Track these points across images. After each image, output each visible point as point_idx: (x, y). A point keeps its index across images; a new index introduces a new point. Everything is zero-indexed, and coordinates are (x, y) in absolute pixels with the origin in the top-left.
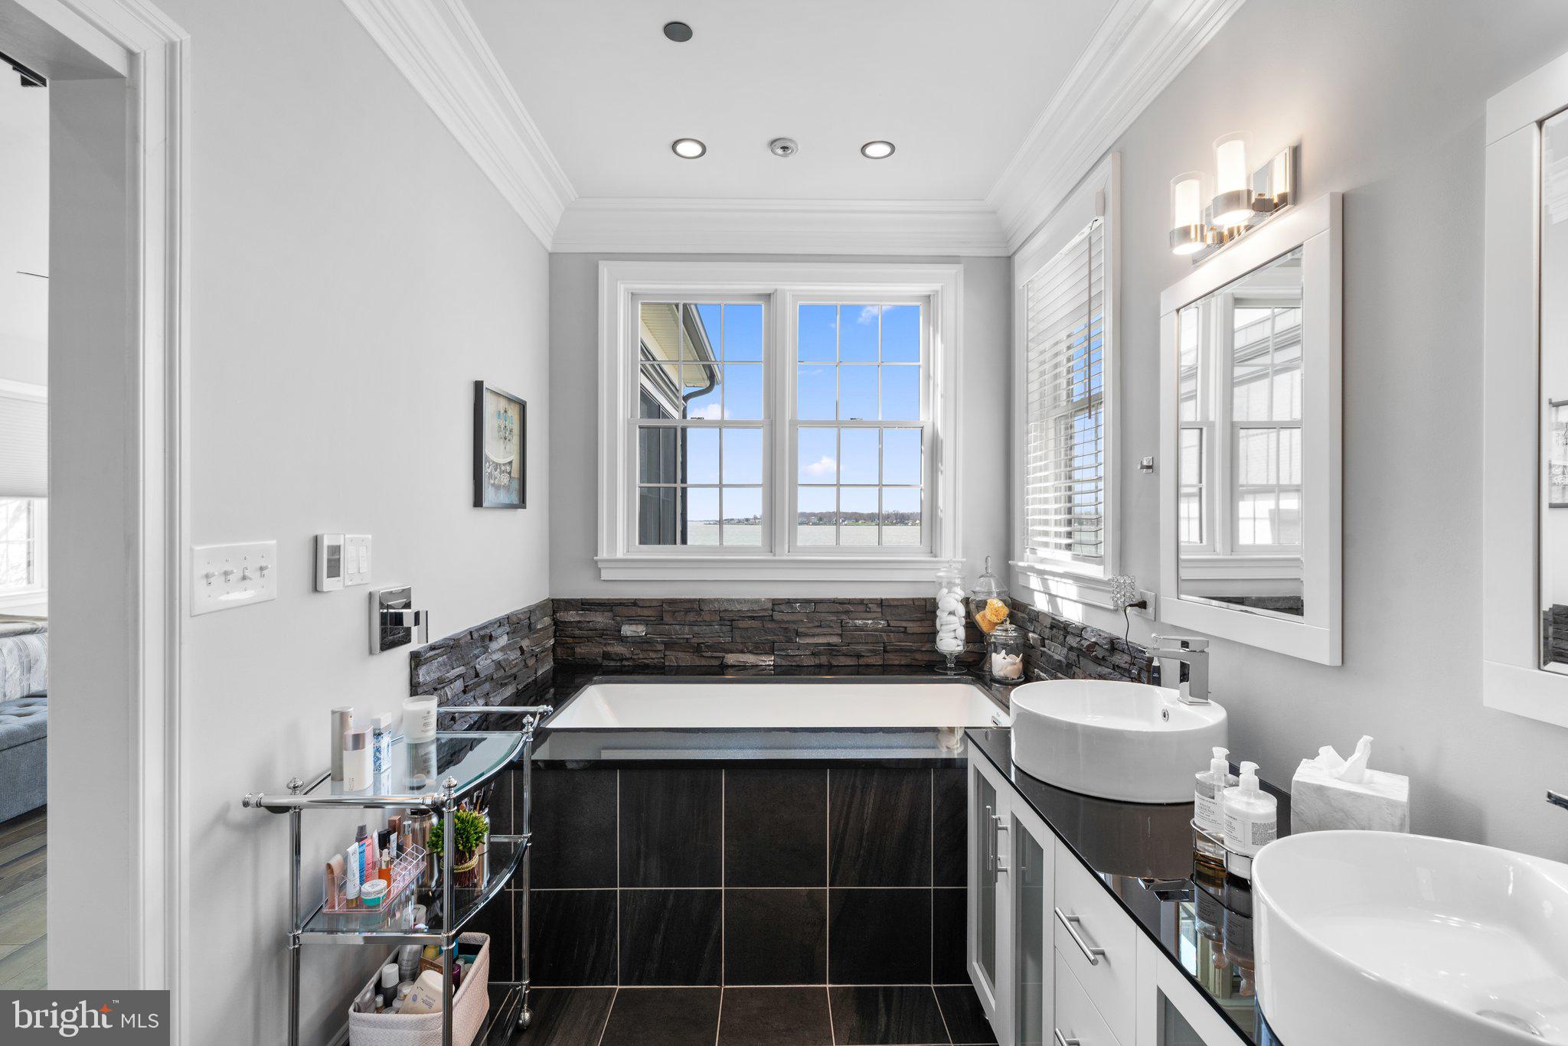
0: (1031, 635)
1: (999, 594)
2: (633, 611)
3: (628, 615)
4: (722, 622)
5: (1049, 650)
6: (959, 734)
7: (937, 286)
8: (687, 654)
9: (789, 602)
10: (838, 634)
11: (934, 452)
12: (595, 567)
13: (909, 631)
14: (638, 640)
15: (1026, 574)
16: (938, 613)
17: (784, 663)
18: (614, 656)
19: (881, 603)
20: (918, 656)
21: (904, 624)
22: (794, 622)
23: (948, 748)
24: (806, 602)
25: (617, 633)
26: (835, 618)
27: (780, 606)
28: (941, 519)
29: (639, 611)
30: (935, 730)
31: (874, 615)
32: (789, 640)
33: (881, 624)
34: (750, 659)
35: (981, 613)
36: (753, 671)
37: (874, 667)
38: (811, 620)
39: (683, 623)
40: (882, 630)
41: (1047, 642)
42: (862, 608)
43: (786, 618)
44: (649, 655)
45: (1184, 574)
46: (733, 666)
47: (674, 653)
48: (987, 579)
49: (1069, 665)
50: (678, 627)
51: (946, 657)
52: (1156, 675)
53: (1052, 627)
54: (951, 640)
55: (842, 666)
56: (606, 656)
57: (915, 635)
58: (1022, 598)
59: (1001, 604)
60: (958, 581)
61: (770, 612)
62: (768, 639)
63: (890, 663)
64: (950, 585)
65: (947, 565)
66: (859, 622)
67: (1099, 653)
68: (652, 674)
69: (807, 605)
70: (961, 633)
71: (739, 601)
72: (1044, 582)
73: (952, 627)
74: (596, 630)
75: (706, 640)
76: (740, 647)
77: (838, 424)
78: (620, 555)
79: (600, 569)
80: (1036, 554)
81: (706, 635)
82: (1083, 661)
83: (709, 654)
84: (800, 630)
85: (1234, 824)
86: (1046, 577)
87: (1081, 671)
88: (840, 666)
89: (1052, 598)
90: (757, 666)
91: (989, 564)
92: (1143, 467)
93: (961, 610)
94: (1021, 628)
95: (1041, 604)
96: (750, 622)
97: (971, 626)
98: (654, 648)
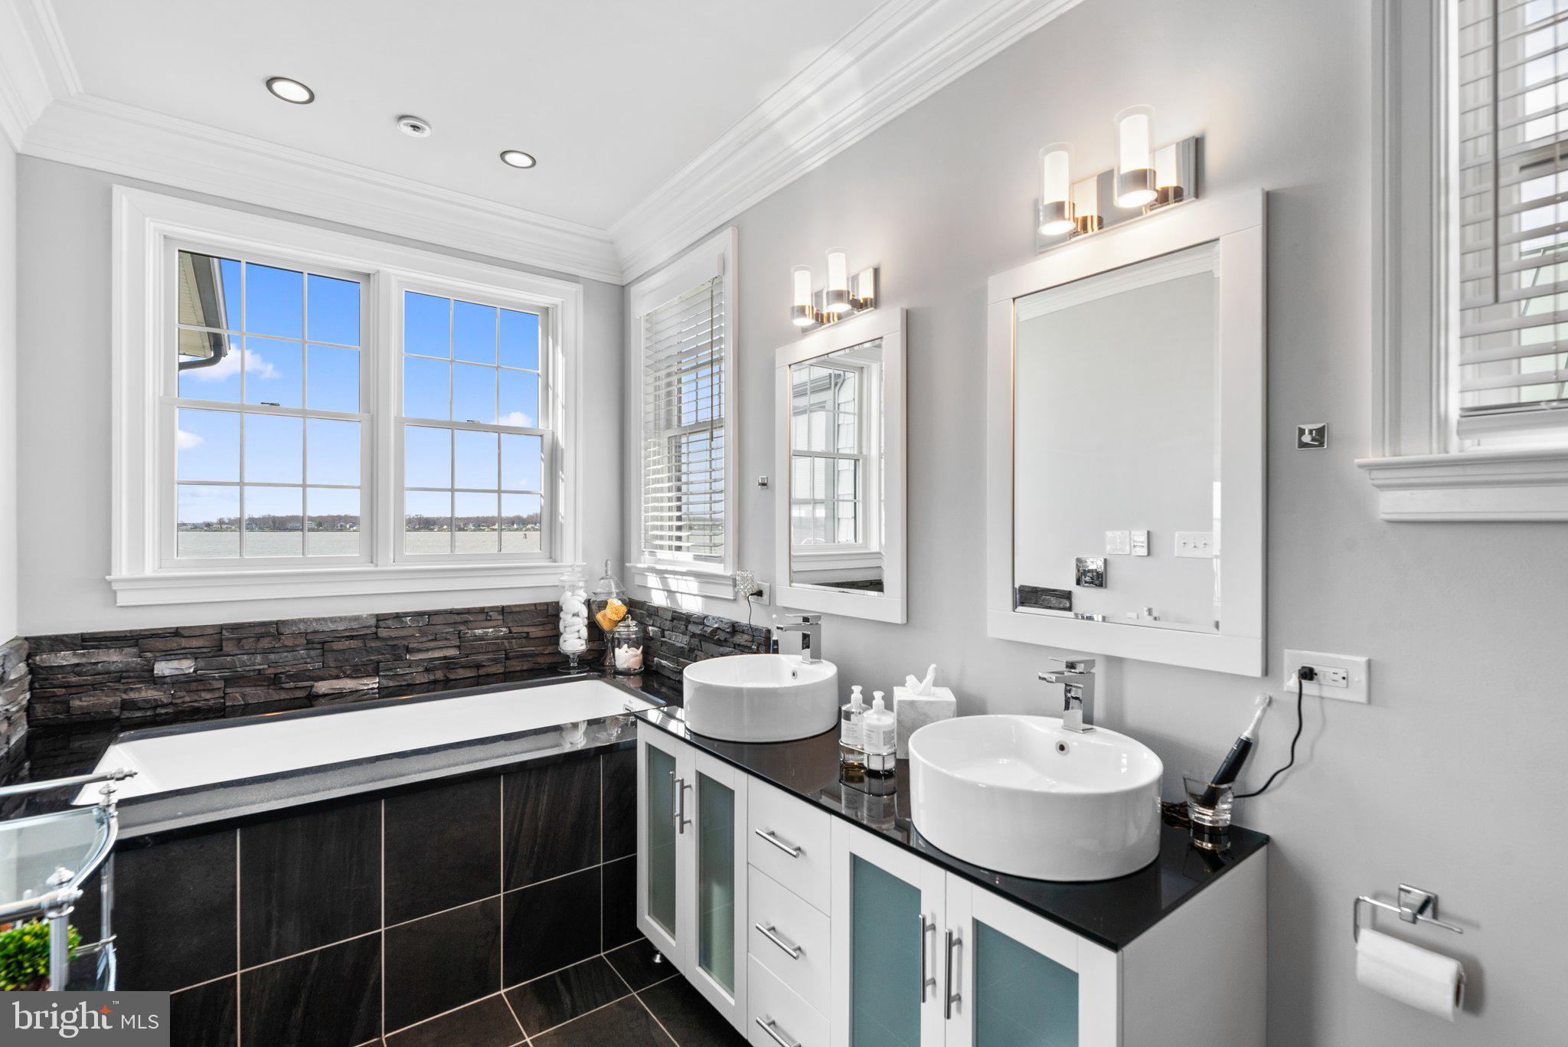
0: (650, 628)
1: (617, 594)
2: (173, 643)
3: (164, 648)
4: (310, 646)
5: (670, 639)
6: (583, 727)
7: (557, 301)
8: (259, 688)
9: (398, 616)
10: (455, 646)
11: (553, 460)
12: (110, 591)
13: (532, 635)
14: (182, 679)
15: (644, 575)
16: (562, 615)
17: (391, 684)
18: (141, 705)
19: (503, 610)
20: (540, 660)
21: (526, 629)
22: (403, 638)
23: (571, 743)
24: (420, 614)
25: (146, 674)
26: (451, 630)
27: (387, 622)
28: (562, 525)
29: (184, 643)
30: (557, 729)
31: (494, 623)
32: (399, 658)
33: (502, 631)
34: (348, 684)
35: (603, 612)
36: (350, 698)
37: (496, 676)
38: (423, 634)
39: (253, 651)
40: (504, 638)
41: (667, 633)
42: (482, 617)
43: (394, 634)
44: (201, 697)
45: (796, 567)
46: (325, 695)
47: (239, 690)
48: (606, 581)
49: (692, 650)
50: (245, 657)
51: (568, 657)
52: (775, 647)
53: (673, 619)
54: (574, 640)
55: (461, 679)
56: (126, 705)
57: (537, 640)
58: (639, 596)
59: (620, 603)
60: (581, 584)
61: (374, 630)
62: (371, 660)
63: (512, 669)
64: (573, 588)
65: (570, 569)
66: (478, 632)
67: (722, 636)
68: (207, 719)
69: (419, 618)
70: (584, 633)
71: (333, 620)
72: (664, 580)
73: (576, 628)
74: (108, 673)
75: (287, 668)
76: (334, 672)
77: (452, 426)
78: (149, 571)
79: (115, 593)
80: (655, 556)
81: (286, 663)
82: (705, 645)
83: (292, 685)
84: (410, 646)
85: (873, 735)
86: (666, 576)
87: (703, 654)
88: (458, 679)
89: (671, 593)
90: (357, 691)
91: (609, 566)
92: (760, 484)
93: (584, 611)
94: (642, 624)
95: (659, 599)
96: (348, 643)
97: (593, 626)
98: (209, 687)
